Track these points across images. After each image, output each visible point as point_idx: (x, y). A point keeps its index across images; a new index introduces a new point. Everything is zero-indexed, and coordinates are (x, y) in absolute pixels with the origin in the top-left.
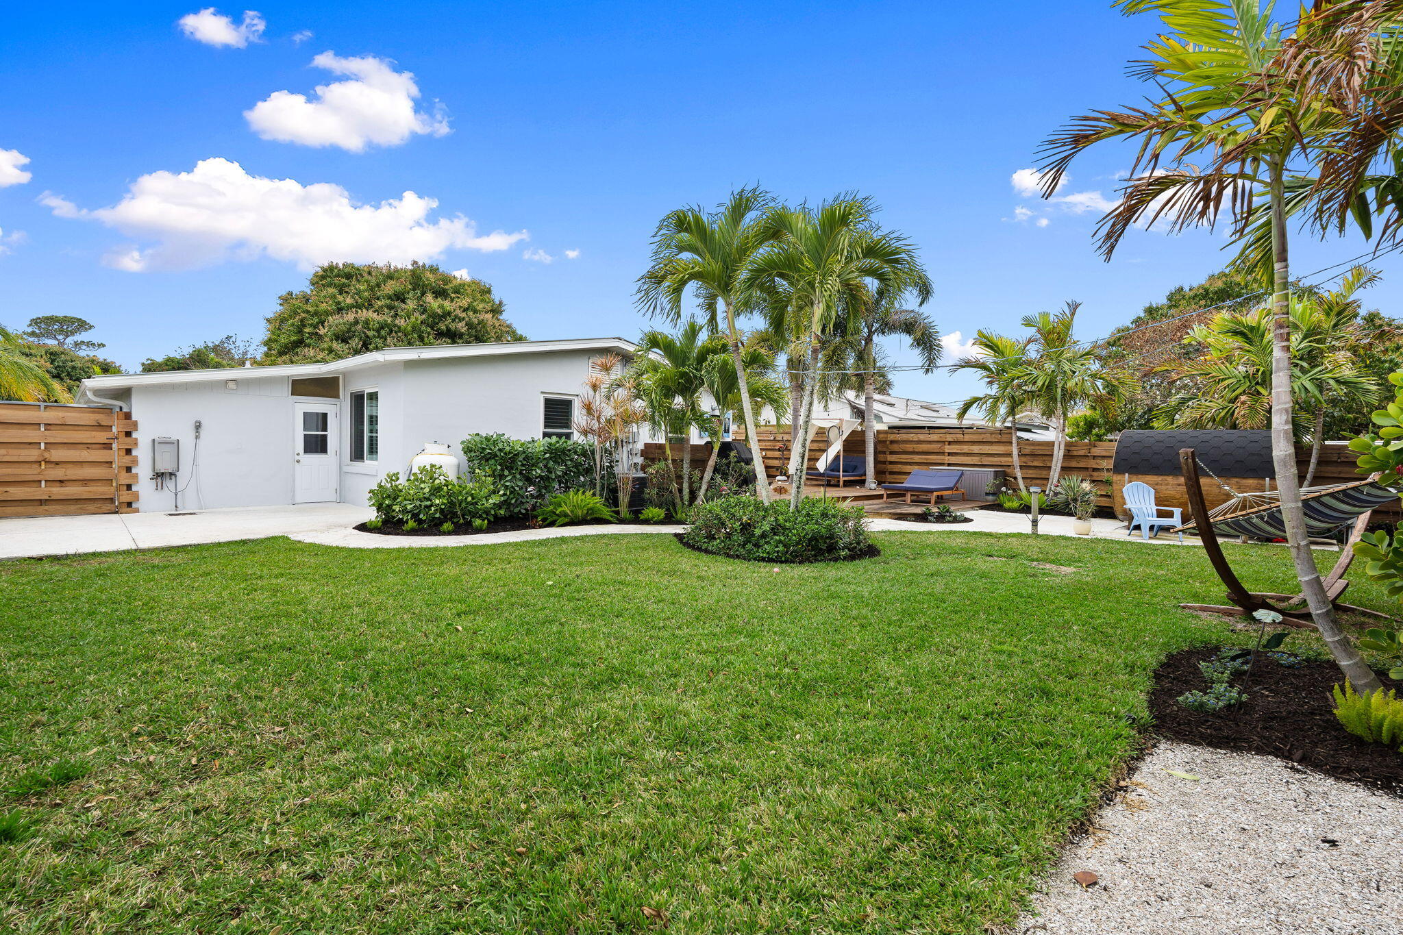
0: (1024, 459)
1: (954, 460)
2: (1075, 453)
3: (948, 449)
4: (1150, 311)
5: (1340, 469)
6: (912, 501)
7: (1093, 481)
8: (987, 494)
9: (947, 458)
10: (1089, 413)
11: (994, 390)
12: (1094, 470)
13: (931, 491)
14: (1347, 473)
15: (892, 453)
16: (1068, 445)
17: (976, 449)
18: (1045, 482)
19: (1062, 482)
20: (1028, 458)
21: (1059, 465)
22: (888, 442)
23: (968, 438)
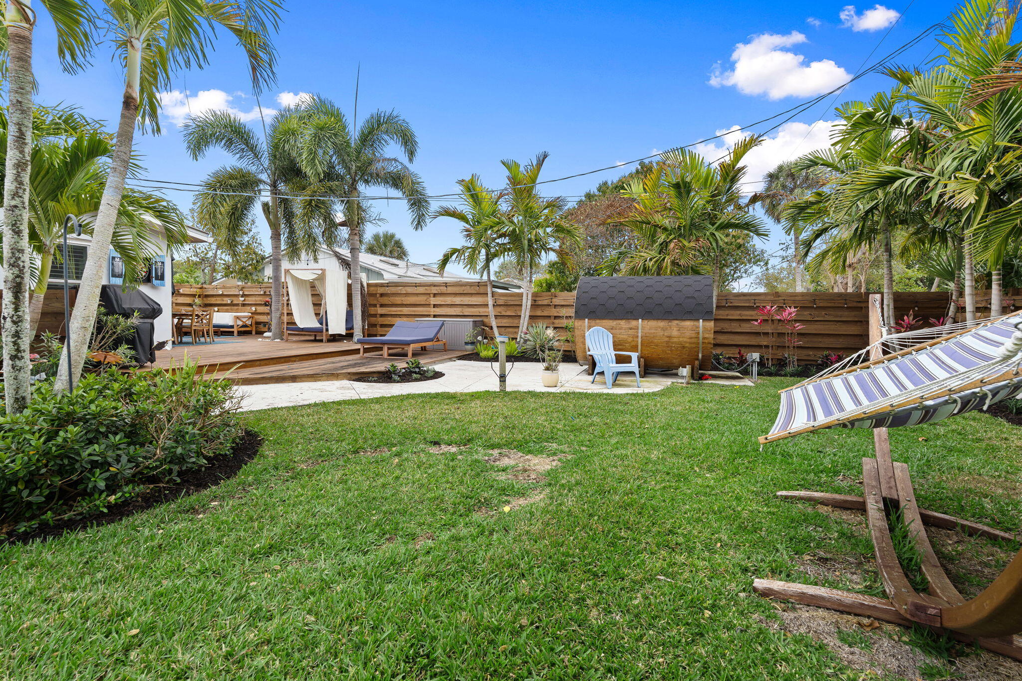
0: (499, 309)
1: (438, 311)
2: (540, 303)
3: (433, 301)
4: (589, 196)
5: (727, 312)
6: (390, 355)
7: (555, 328)
8: (466, 343)
9: (432, 309)
10: (548, 276)
11: (471, 243)
12: (556, 317)
13: (408, 343)
14: (732, 315)
15: (382, 306)
16: (535, 295)
17: (458, 300)
18: (516, 330)
19: (531, 329)
20: (502, 308)
21: (528, 314)
22: (378, 295)
23: (450, 290)
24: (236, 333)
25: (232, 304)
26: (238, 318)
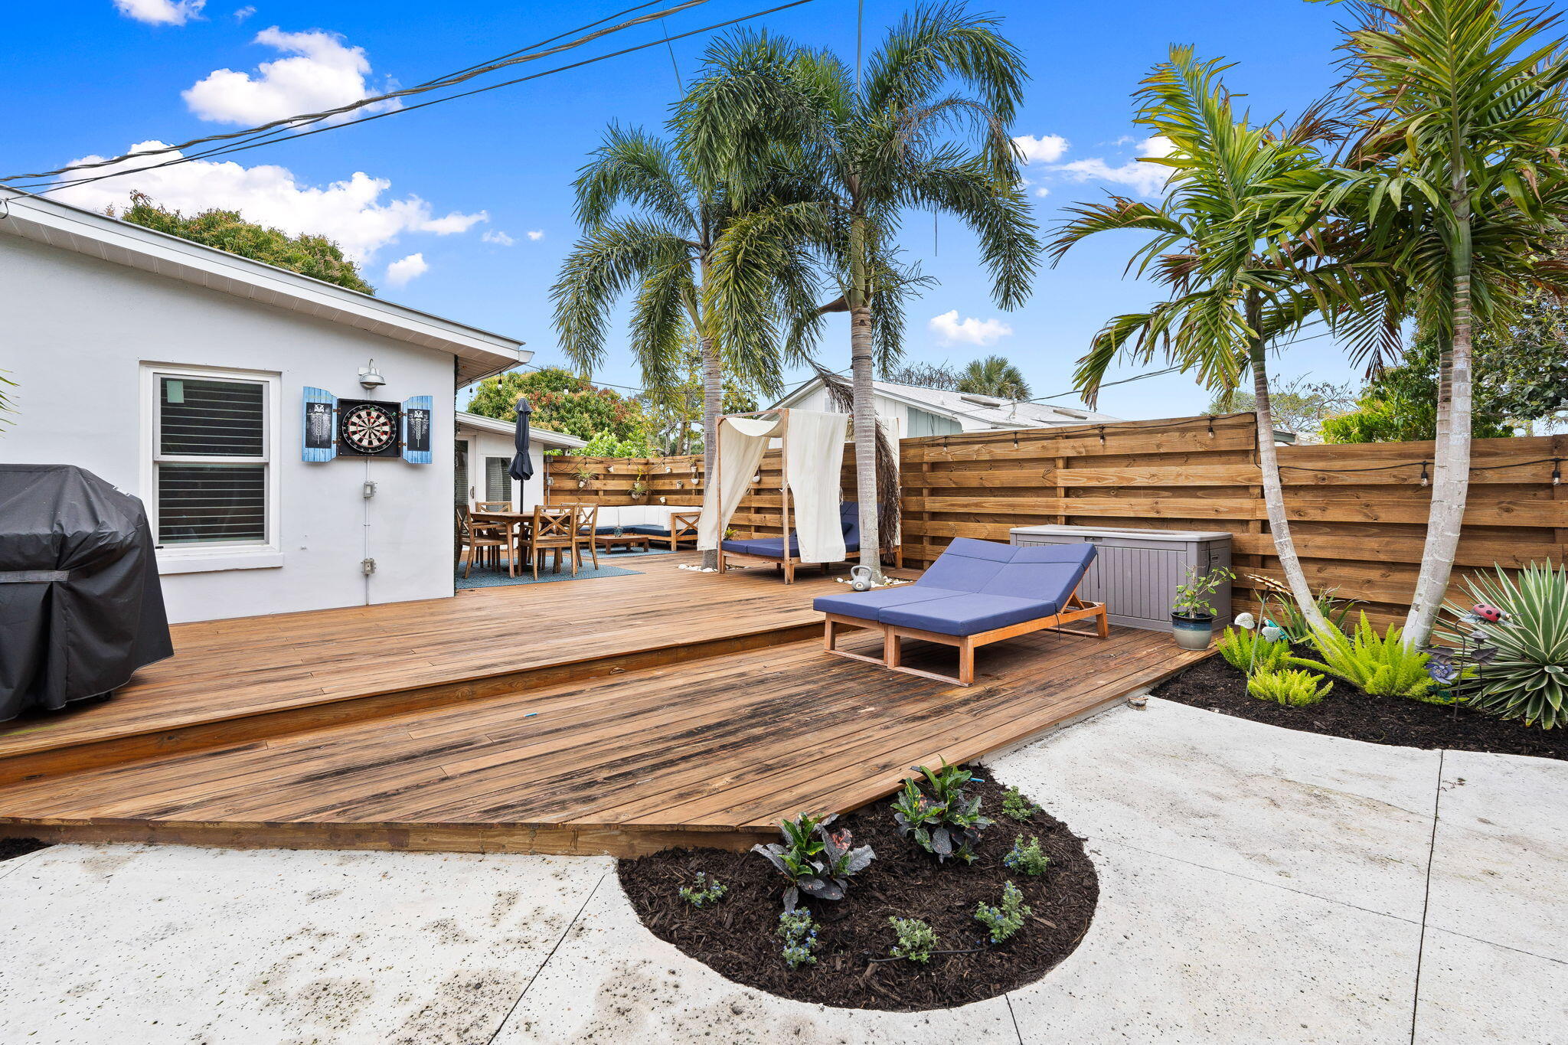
0: (1297, 502)
1: (1081, 505)
8: (1179, 620)
9: (1063, 501)
15: (935, 492)
17: (1140, 475)
20: (1309, 497)
22: (925, 468)
23: (1114, 446)
24: (674, 545)
25: (683, 491)
26: (677, 517)
